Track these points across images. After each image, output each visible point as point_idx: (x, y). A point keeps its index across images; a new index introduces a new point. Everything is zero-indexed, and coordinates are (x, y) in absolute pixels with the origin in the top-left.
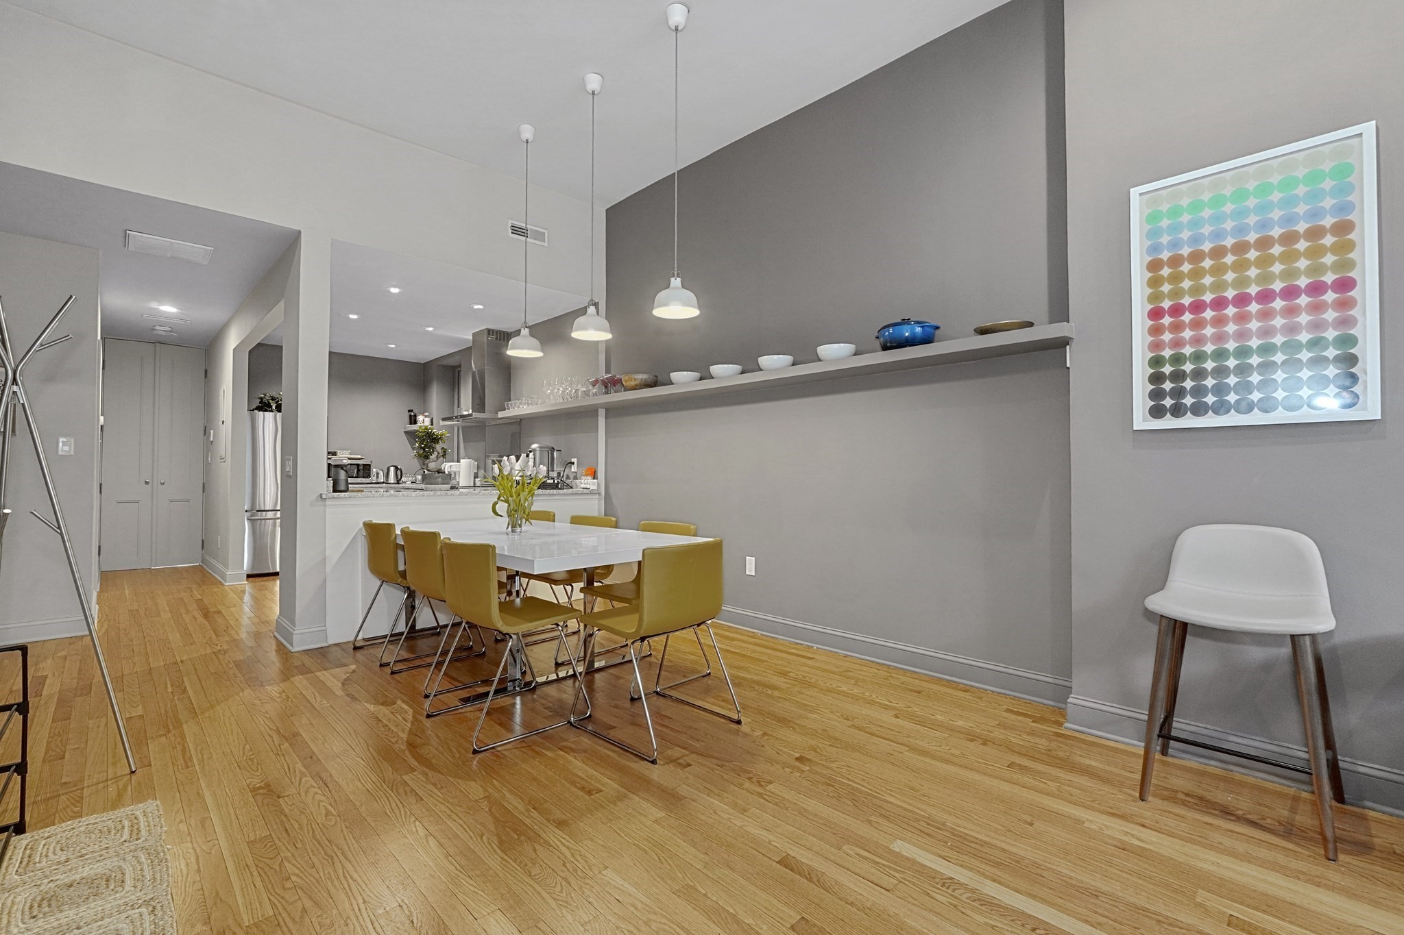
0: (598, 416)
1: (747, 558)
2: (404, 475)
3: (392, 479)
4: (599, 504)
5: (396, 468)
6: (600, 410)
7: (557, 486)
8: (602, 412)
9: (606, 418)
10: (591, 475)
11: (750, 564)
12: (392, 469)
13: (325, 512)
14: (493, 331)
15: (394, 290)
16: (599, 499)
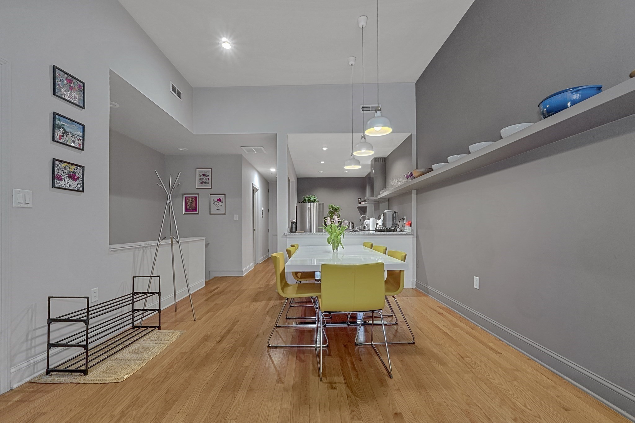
0: (412, 194)
1: (475, 277)
2: (355, 226)
3: (351, 228)
4: (413, 240)
5: (352, 222)
6: (413, 190)
7: (397, 230)
8: (414, 192)
9: (417, 195)
10: (409, 225)
11: (477, 281)
12: (351, 223)
13: (287, 240)
14: (377, 158)
15: (325, 149)
16: (413, 238)
